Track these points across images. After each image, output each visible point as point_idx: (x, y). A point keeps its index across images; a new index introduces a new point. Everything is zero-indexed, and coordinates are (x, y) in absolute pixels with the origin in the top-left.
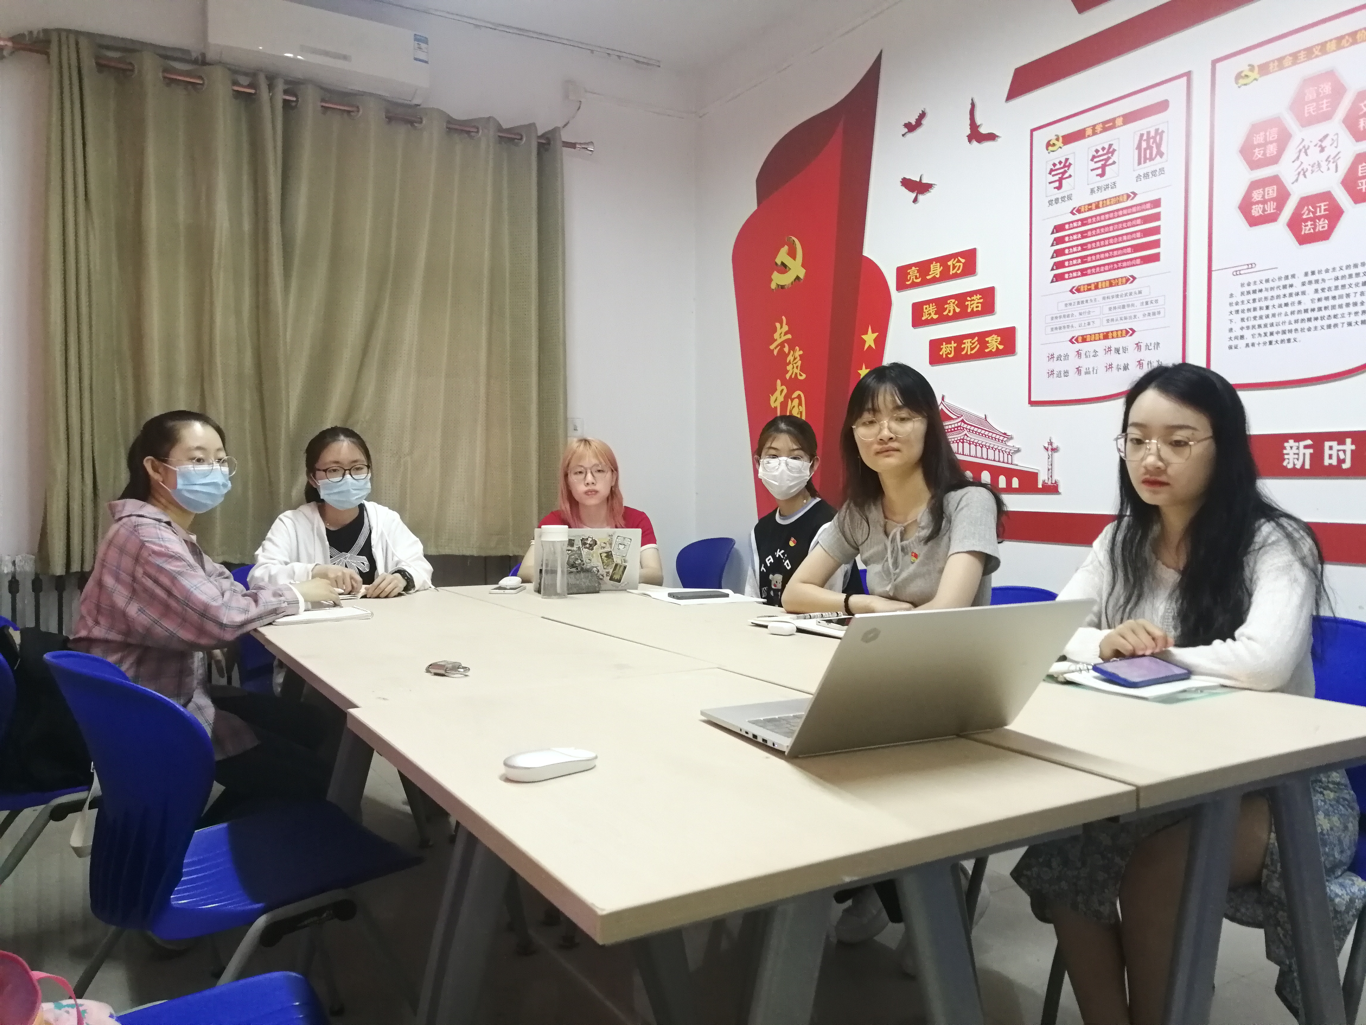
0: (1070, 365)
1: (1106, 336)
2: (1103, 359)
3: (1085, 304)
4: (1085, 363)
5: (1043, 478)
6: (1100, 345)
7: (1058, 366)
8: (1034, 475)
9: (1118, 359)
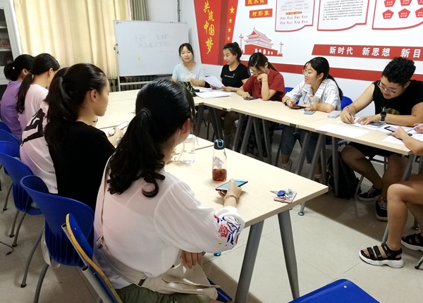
0: (286, 21)
1: (295, 13)
2: (294, 20)
4: (290, 21)
5: (279, 52)
6: (293, 16)
7: (283, 21)
8: (276, 51)
9: (297, 20)
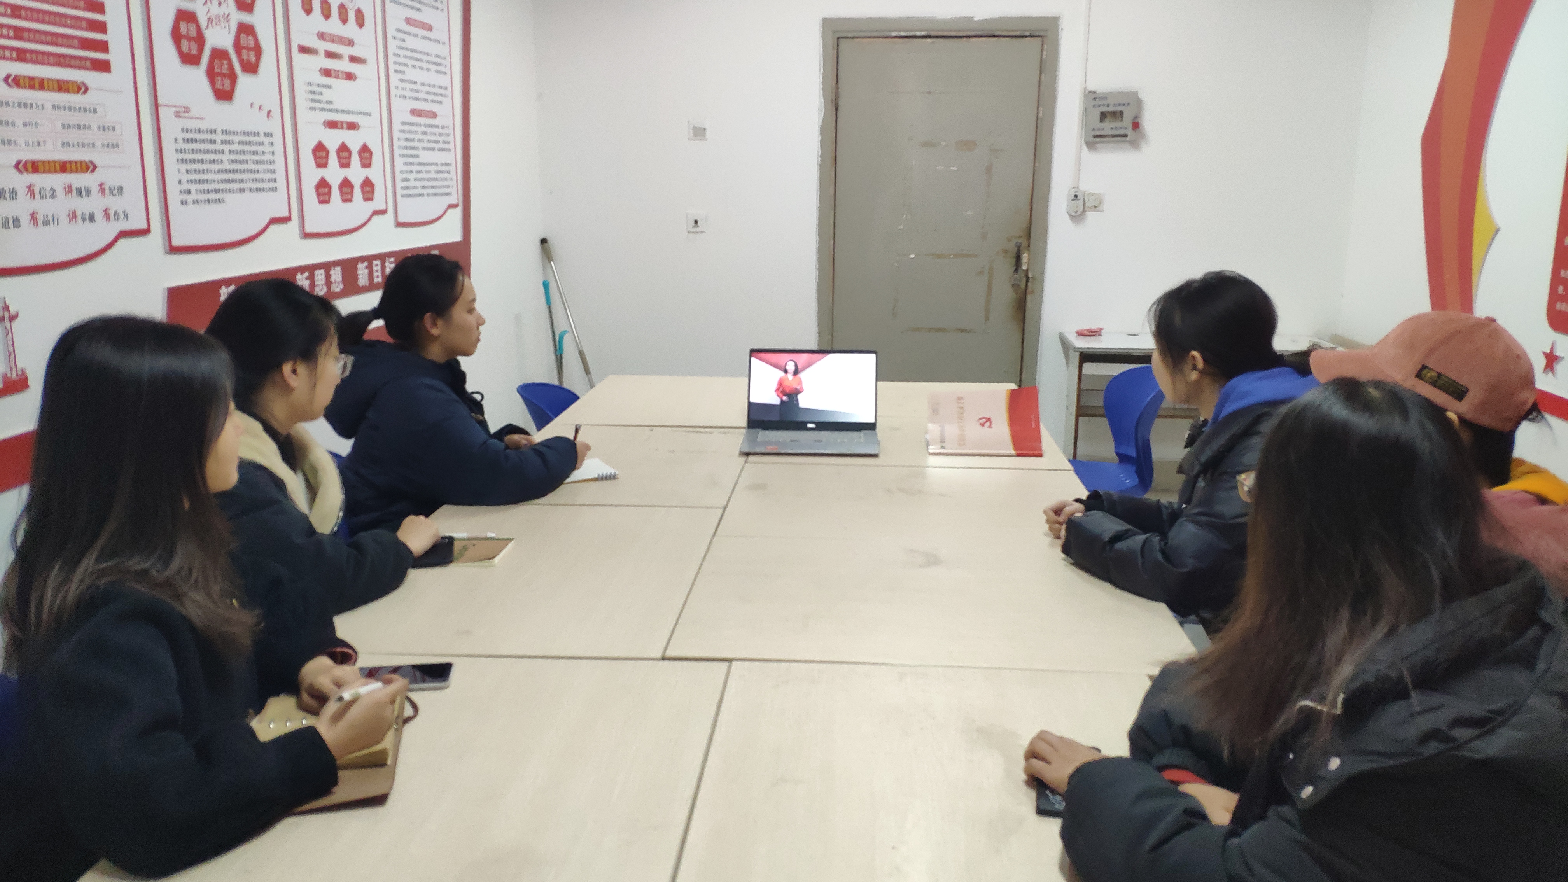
0: (20, 208)
1: (63, 167)
2: (61, 206)
3: (29, 110)
4: (44, 207)
6: (58, 181)
9: (83, 205)
